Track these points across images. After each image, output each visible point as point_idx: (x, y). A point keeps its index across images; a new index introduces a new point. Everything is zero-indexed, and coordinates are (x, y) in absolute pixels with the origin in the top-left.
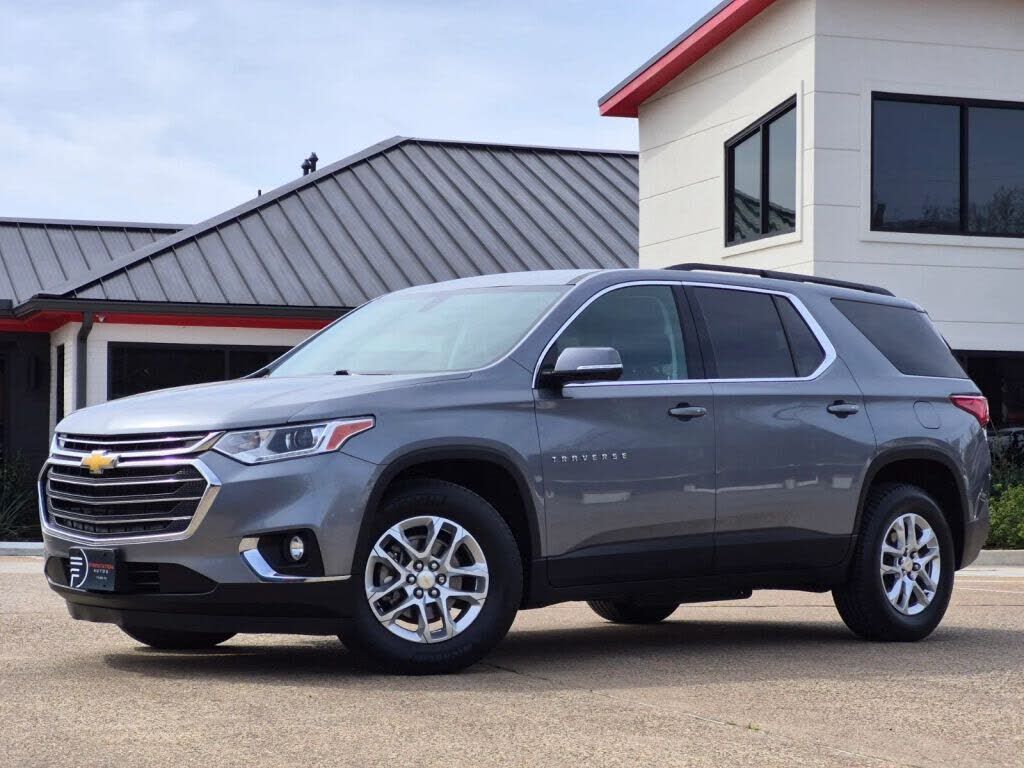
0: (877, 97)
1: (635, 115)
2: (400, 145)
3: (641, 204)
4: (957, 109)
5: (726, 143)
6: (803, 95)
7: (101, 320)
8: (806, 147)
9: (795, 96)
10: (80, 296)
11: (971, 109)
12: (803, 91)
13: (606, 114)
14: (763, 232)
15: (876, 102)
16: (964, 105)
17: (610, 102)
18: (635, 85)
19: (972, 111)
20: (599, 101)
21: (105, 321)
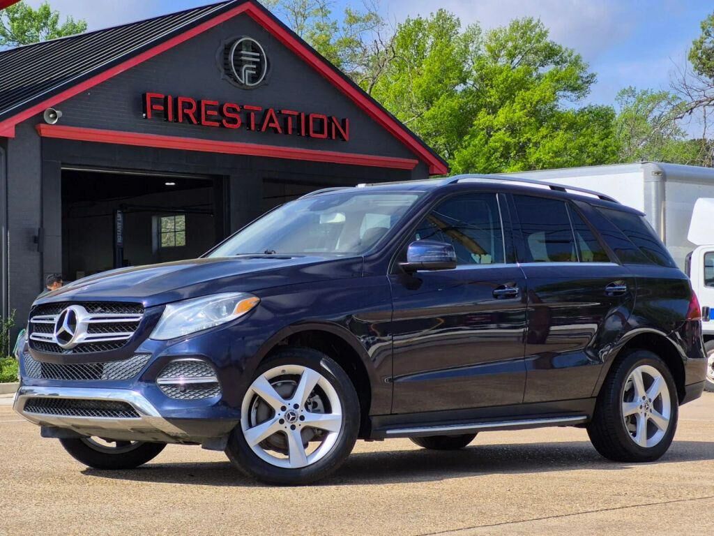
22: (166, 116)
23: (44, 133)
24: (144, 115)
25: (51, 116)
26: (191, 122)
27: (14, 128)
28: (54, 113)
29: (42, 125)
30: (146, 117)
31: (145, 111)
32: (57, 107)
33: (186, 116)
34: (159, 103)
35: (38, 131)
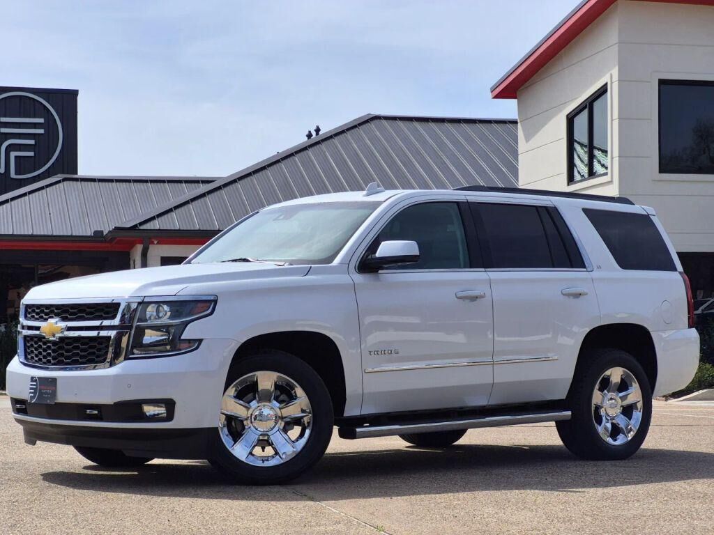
0: (662, 82)
1: (515, 98)
2: (370, 120)
5: (567, 116)
6: (612, 83)
7: (156, 242)
8: (614, 118)
9: (606, 84)
10: (142, 228)
12: (611, 81)
13: (496, 97)
14: (589, 176)
15: (662, 86)
17: (497, 89)
20: (491, 89)
21: (158, 243)
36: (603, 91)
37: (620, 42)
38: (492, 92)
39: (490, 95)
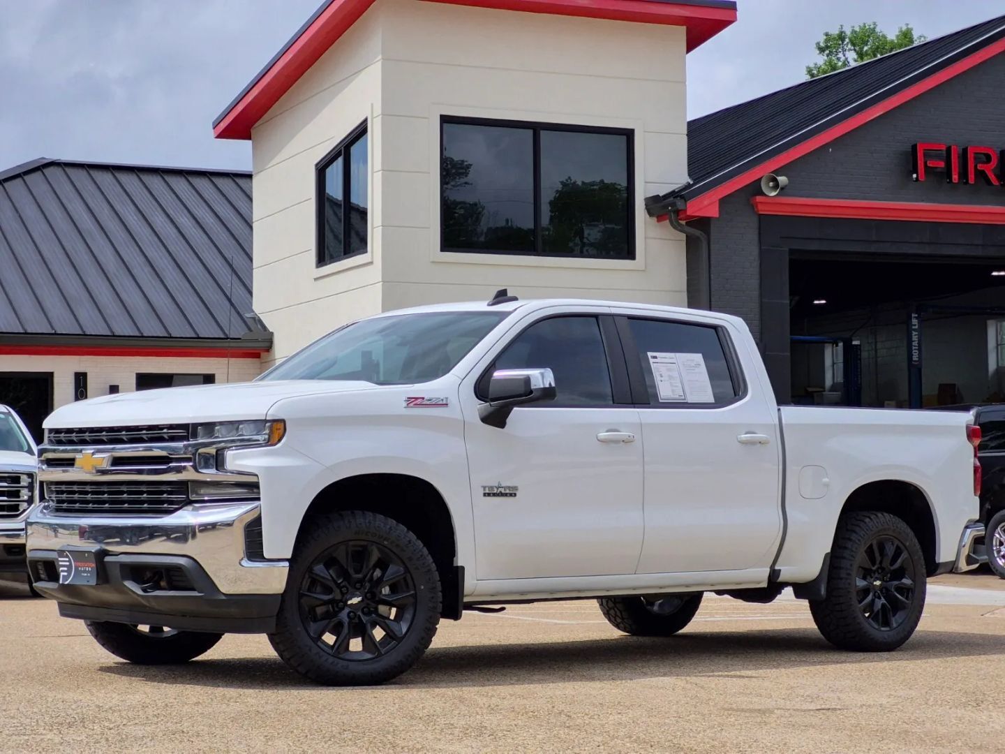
0: (445, 120)
1: (249, 138)
2: (41, 167)
3: (255, 226)
4: (530, 132)
5: (317, 165)
6: (373, 118)
8: (375, 170)
9: (366, 120)
11: (542, 133)
12: (372, 115)
13: (220, 136)
14: (345, 254)
15: (445, 125)
16: (536, 128)
17: (221, 124)
18: (240, 107)
19: (544, 135)
20: (213, 123)
22: (950, 177)
23: (763, 210)
24: (915, 176)
25: (771, 184)
26: (989, 182)
27: (717, 204)
28: (774, 180)
29: (759, 198)
30: (917, 178)
31: (915, 171)
32: (778, 172)
33: (981, 175)
34: (939, 157)
35: (753, 207)
36: (361, 132)
37: (383, 59)
38: (214, 128)
39: (212, 133)
